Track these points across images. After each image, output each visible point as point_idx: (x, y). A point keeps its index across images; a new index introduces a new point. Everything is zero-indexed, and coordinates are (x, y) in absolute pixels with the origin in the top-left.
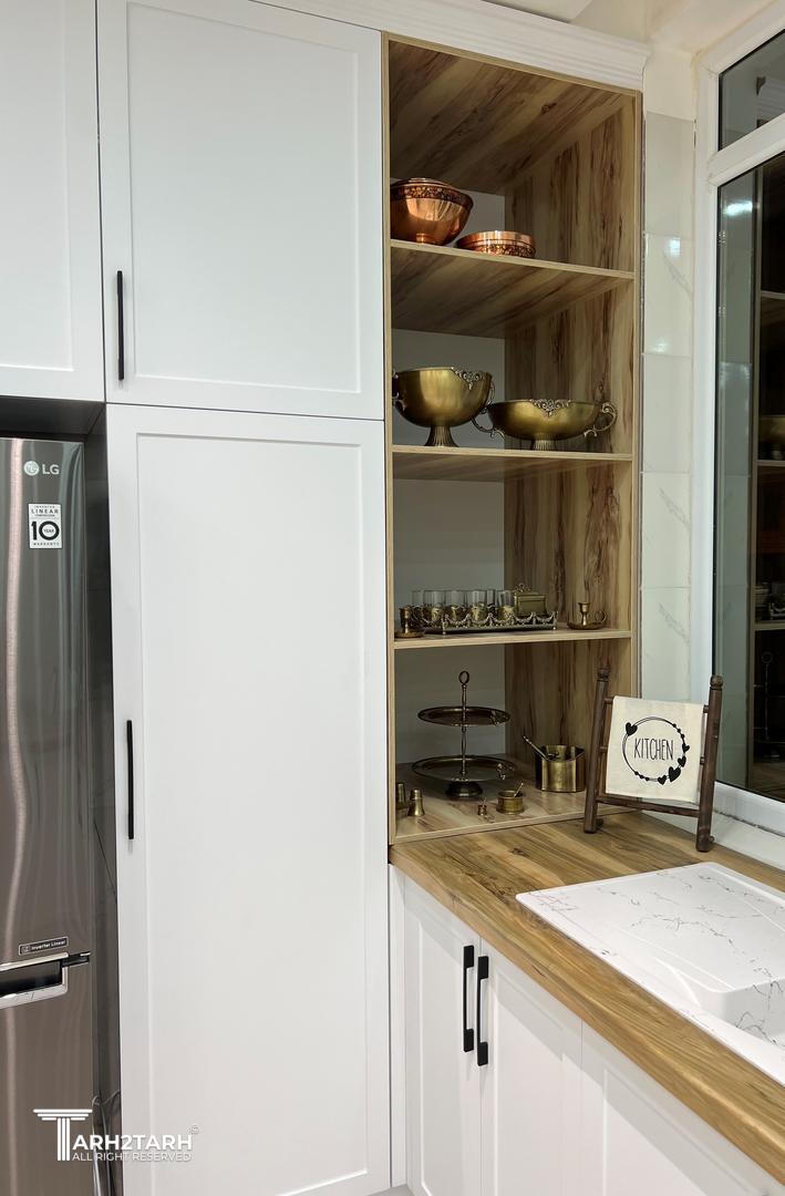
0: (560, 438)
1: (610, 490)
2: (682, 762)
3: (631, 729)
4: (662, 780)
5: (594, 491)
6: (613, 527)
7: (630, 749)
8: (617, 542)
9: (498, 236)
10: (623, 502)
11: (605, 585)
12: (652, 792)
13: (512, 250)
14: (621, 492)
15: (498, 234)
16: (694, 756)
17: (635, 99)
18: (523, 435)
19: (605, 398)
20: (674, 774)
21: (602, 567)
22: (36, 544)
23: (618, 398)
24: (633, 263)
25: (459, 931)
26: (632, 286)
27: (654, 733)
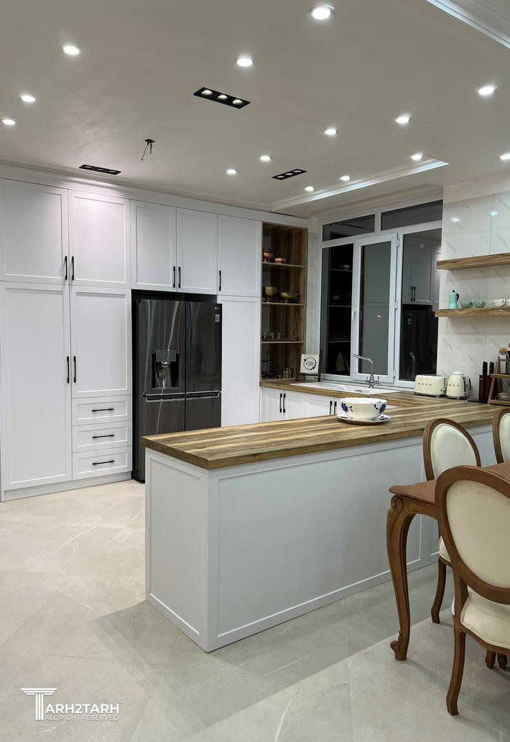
0: (290, 300)
1: (299, 311)
2: (315, 365)
3: (305, 360)
4: (311, 369)
5: (295, 312)
6: (300, 319)
7: (305, 364)
8: (301, 323)
9: (280, 259)
10: (303, 314)
11: (298, 332)
12: (309, 372)
13: (282, 262)
14: (302, 311)
16: (317, 364)
17: (306, 230)
18: (283, 299)
19: (298, 292)
20: (314, 368)
21: (297, 328)
22: (216, 321)
23: (301, 291)
24: (306, 264)
25: (279, 392)
26: (305, 269)
27: (310, 360)
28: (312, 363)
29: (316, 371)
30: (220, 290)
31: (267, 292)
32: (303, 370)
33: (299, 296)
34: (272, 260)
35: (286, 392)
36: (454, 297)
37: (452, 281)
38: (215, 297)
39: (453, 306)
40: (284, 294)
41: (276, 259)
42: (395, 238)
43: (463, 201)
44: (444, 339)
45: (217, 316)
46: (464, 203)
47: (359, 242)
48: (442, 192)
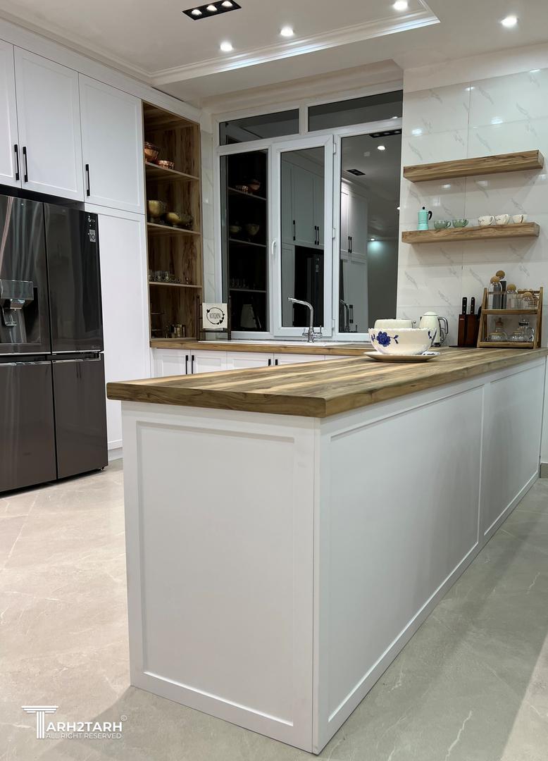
0: (181, 225)
1: (192, 243)
2: (223, 318)
3: (208, 311)
4: (218, 324)
5: (186, 243)
6: (194, 255)
7: (209, 316)
8: (195, 259)
9: (165, 162)
10: (198, 247)
11: (191, 273)
12: (215, 327)
13: (169, 167)
14: (197, 244)
15: (166, 162)
16: (226, 317)
17: (198, 126)
18: (170, 223)
19: (189, 214)
20: (221, 322)
21: (190, 267)
22: (91, 240)
23: (194, 215)
24: (199, 175)
25: (182, 354)
26: (199, 182)
27: (215, 312)
28: (218, 315)
29: (225, 325)
30: (88, 194)
31: (152, 209)
32: (206, 324)
33: (191, 222)
34: (156, 162)
35: (194, 353)
36: (425, 214)
37: (417, 197)
38: (82, 204)
39: (423, 227)
40: (173, 216)
41: (162, 162)
42: (330, 141)
43: (430, 90)
44: (406, 273)
45: (92, 232)
46: (434, 92)
47: (276, 148)
48: (402, 79)
